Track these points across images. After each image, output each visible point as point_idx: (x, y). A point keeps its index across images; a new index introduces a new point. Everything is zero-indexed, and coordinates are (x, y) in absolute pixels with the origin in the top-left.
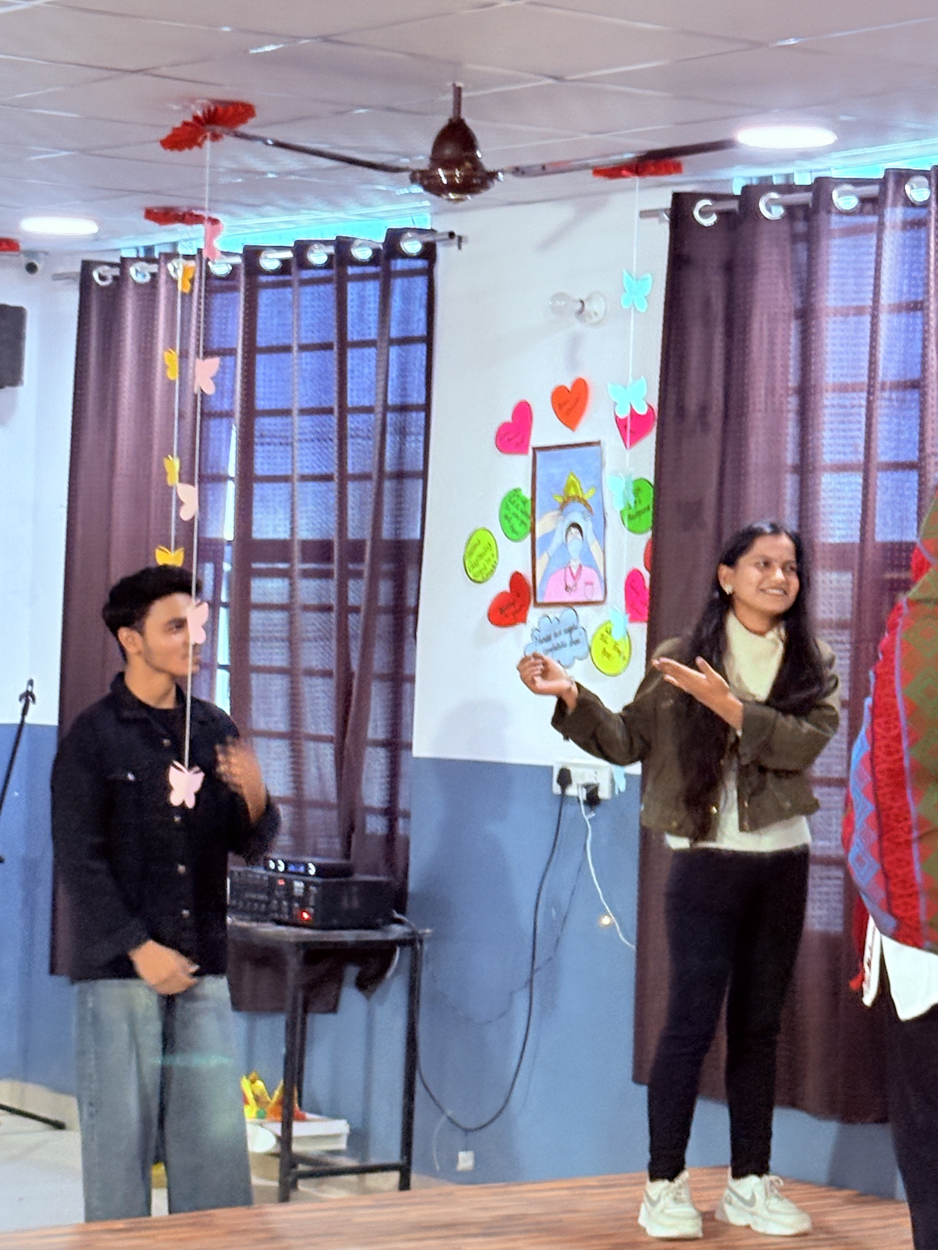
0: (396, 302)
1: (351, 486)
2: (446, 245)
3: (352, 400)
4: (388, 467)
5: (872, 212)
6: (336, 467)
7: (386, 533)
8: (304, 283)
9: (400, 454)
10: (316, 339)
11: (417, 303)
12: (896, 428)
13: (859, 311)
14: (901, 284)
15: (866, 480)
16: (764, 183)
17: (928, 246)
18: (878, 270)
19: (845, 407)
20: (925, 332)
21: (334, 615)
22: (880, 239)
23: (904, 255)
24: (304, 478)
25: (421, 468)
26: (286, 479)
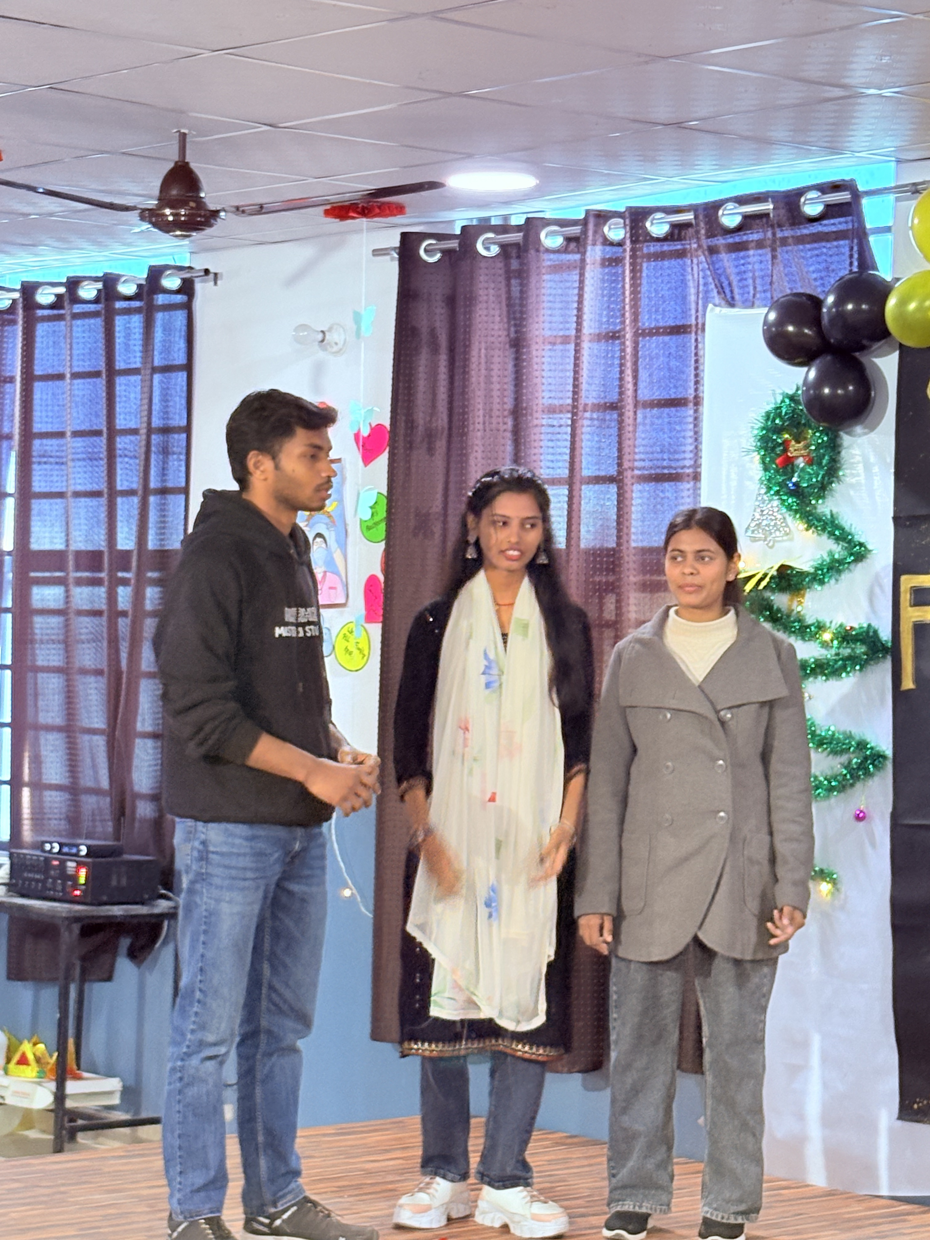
0: (158, 334)
1: (119, 500)
2: (202, 282)
3: (121, 423)
4: (154, 484)
5: (576, 249)
6: (105, 484)
7: (152, 544)
8: (75, 316)
9: (163, 472)
10: (86, 367)
11: (177, 334)
12: (597, 446)
13: (565, 340)
14: (601, 315)
15: (571, 491)
16: (483, 224)
17: (624, 280)
18: (580, 302)
19: (554, 426)
20: (622, 358)
21: (105, 618)
22: (582, 275)
23: (603, 289)
24: (77, 494)
25: (183, 484)
26: (61, 495)
